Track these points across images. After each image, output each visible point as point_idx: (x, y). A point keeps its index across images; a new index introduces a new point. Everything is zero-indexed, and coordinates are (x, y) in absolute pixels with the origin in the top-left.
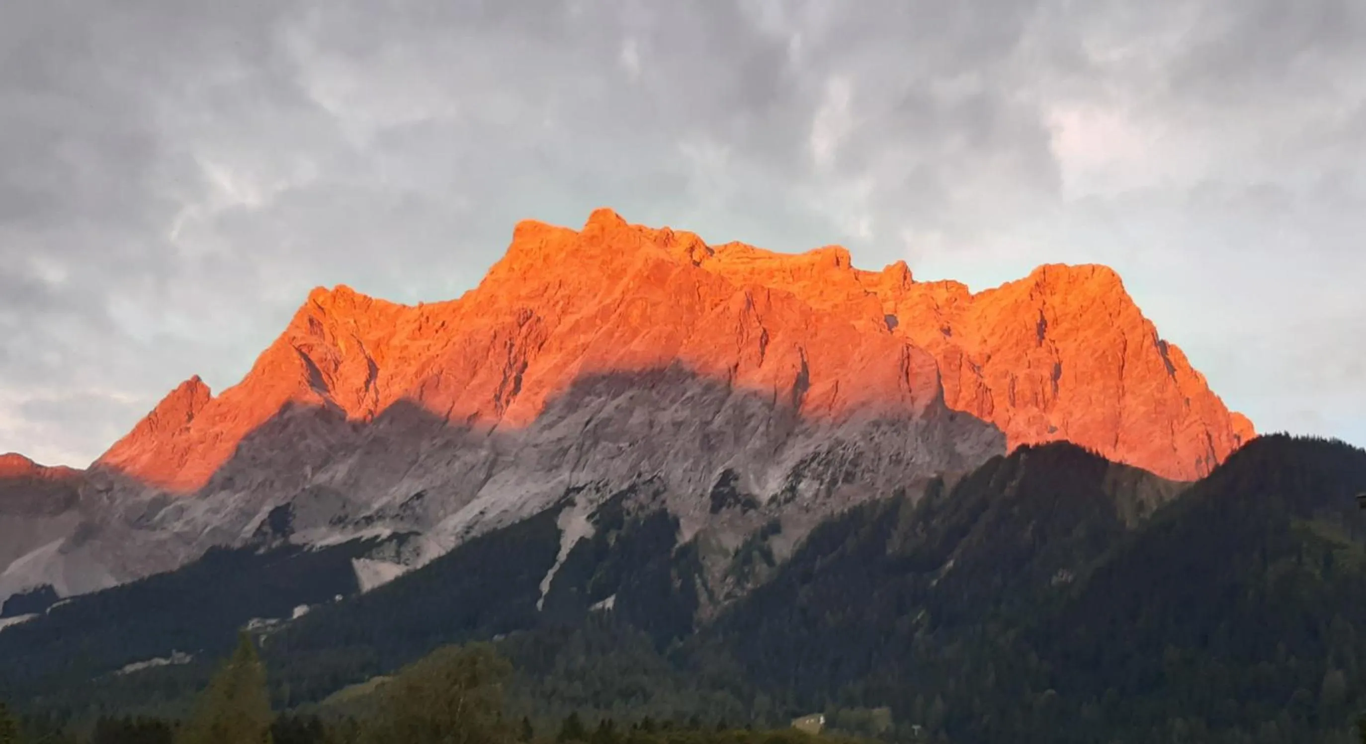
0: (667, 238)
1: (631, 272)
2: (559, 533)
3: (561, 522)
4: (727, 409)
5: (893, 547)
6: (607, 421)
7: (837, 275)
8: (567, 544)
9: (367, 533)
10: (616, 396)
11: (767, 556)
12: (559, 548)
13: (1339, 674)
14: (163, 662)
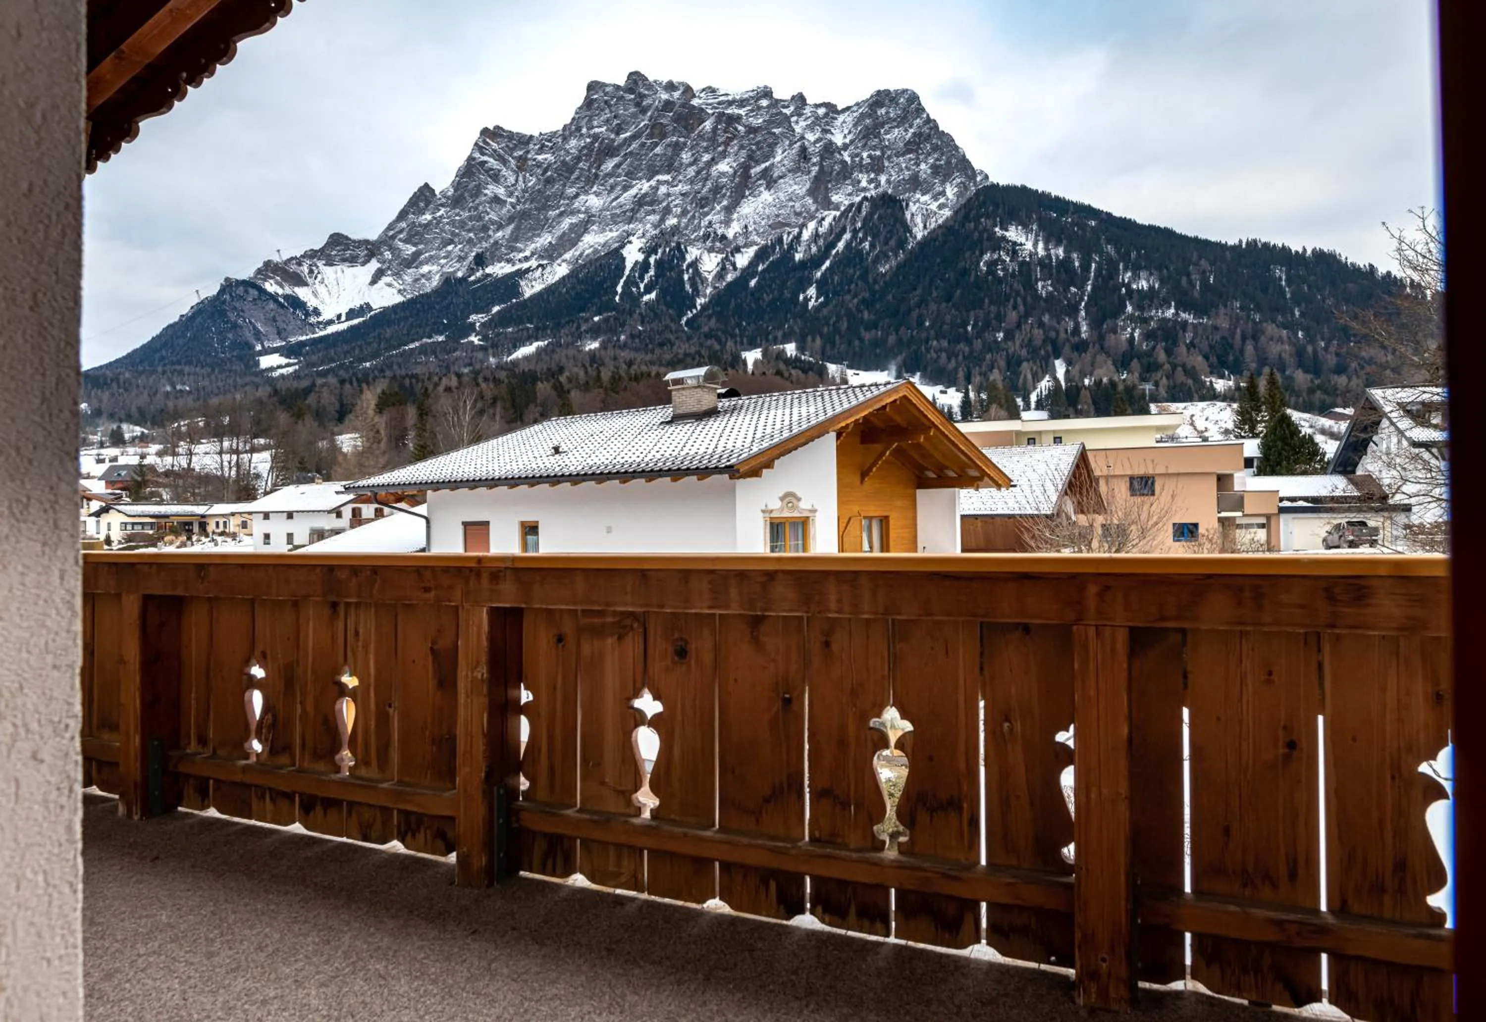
0: (671, 86)
1: (654, 107)
2: (623, 259)
3: (625, 252)
4: (709, 184)
5: (798, 257)
6: (646, 194)
7: (764, 103)
8: (629, 265)
9: (525, 265)
10: (648, 181)
11: (734, 265)
12: (624, 267)
13: (1014, 313)
14: (429, 341)
